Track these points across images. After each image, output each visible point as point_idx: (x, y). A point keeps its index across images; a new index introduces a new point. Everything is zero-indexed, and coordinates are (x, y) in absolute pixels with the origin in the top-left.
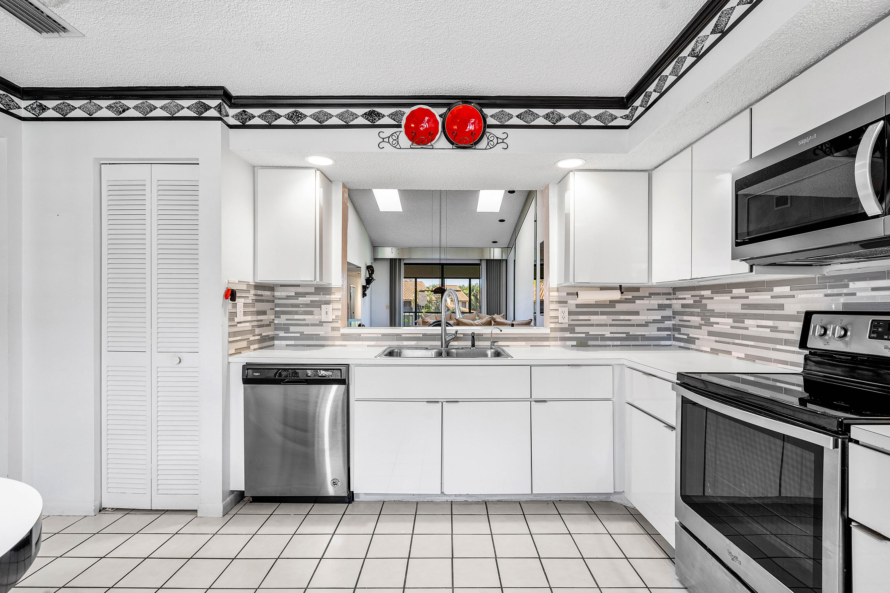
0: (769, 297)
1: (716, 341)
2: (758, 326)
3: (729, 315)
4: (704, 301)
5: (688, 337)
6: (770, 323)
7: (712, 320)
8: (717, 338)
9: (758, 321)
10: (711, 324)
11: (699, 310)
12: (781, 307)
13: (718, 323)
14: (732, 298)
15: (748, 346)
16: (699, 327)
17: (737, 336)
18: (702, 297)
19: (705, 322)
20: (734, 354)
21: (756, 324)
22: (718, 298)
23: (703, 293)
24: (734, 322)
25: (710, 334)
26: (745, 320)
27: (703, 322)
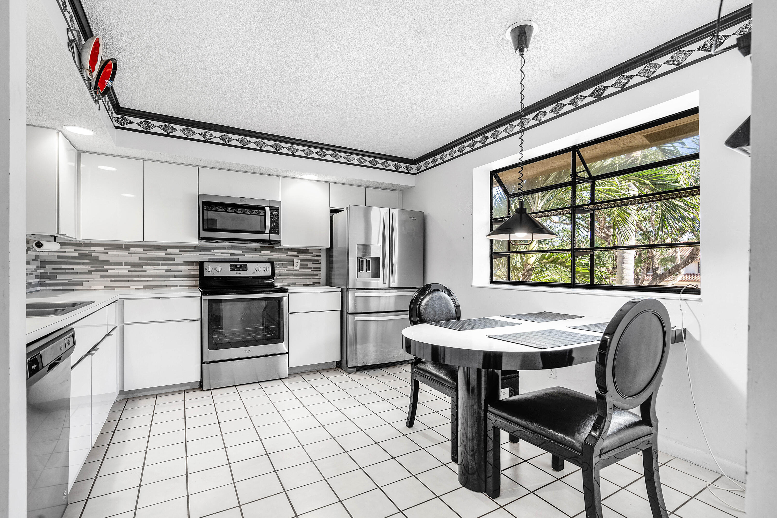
0: (164, 254)
1: (111, 281)
2: (154, 270)
3: (126, 264)
4: (93, 255)
5: (68, 281)
6: (165, 267)
7: (106, 267)
8: (112, 279)
9: (155, 267)
10: (107, 270)
11: (88, 261)
12: (173, 259)
13: (114, 269)
14: (129, 253)
15: (147, 281)
16: (89, 273)
17: (137, 276)
18: (94, 251)
19: (96, 269)
20: (131, 287)
21: (153, 268)
22: (111, 252)
23: (92, 248)
24: (131, 268)
25: (102, 277)
26: (143, 266)
27: (94, 269)
